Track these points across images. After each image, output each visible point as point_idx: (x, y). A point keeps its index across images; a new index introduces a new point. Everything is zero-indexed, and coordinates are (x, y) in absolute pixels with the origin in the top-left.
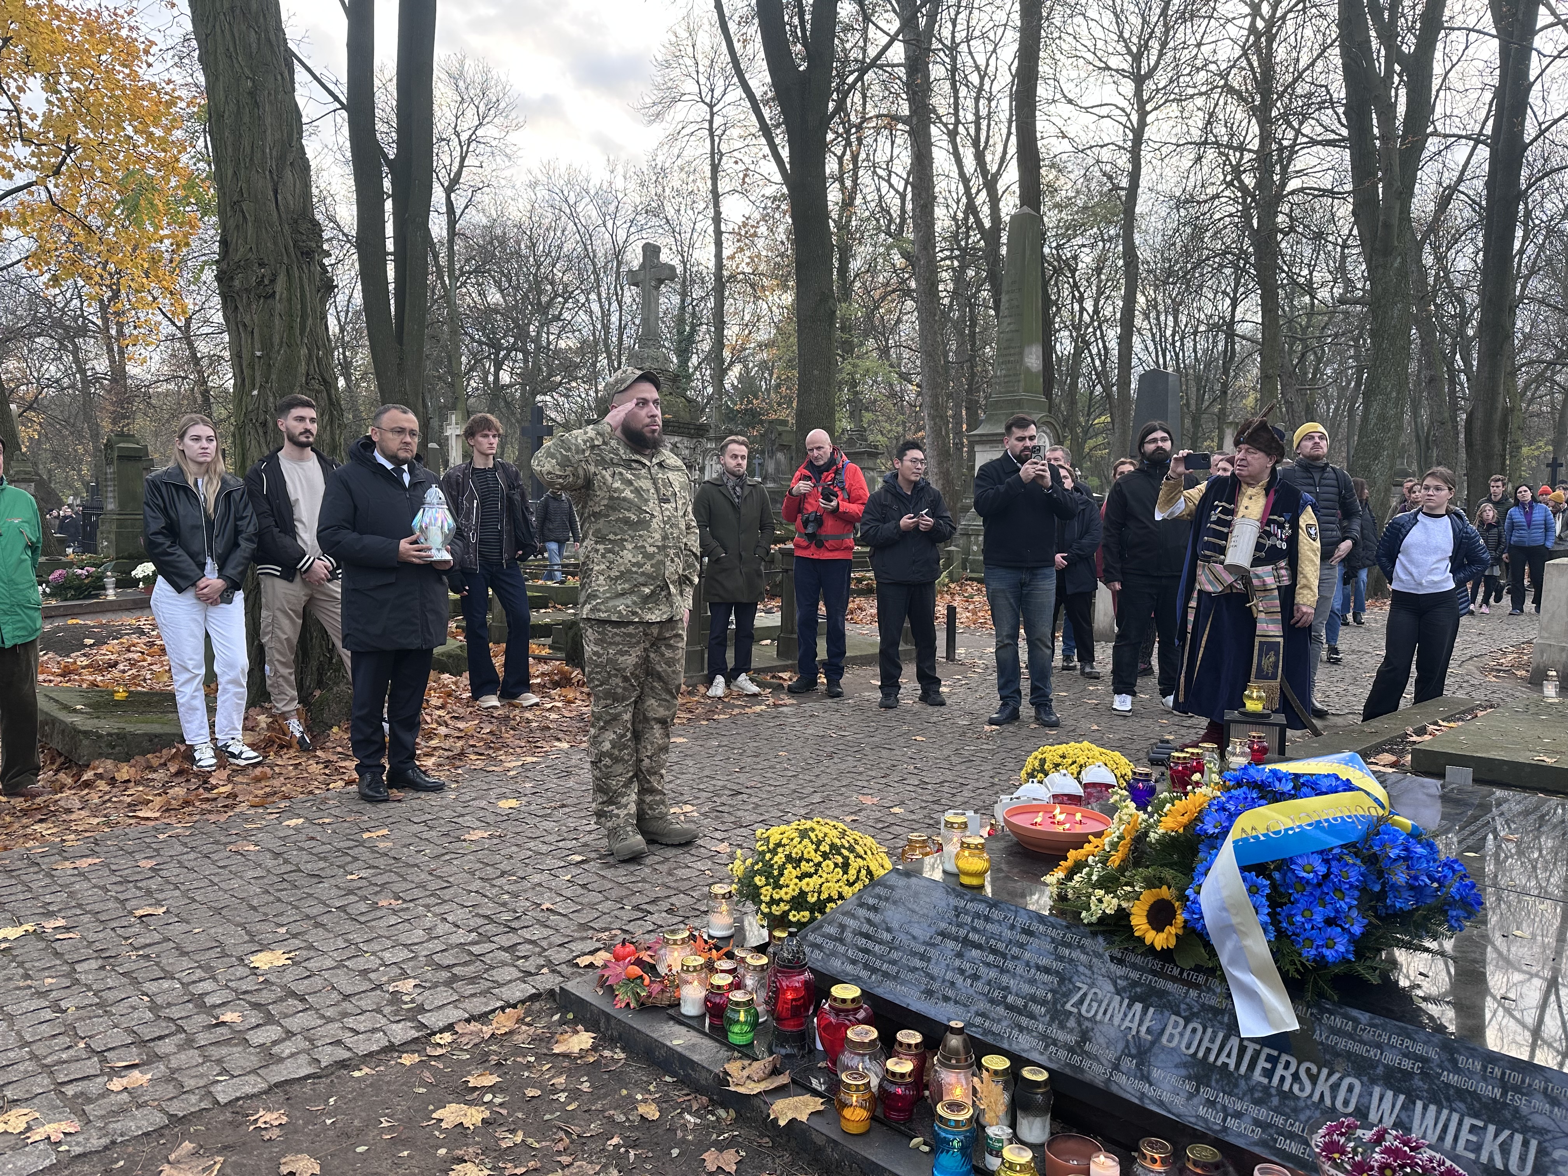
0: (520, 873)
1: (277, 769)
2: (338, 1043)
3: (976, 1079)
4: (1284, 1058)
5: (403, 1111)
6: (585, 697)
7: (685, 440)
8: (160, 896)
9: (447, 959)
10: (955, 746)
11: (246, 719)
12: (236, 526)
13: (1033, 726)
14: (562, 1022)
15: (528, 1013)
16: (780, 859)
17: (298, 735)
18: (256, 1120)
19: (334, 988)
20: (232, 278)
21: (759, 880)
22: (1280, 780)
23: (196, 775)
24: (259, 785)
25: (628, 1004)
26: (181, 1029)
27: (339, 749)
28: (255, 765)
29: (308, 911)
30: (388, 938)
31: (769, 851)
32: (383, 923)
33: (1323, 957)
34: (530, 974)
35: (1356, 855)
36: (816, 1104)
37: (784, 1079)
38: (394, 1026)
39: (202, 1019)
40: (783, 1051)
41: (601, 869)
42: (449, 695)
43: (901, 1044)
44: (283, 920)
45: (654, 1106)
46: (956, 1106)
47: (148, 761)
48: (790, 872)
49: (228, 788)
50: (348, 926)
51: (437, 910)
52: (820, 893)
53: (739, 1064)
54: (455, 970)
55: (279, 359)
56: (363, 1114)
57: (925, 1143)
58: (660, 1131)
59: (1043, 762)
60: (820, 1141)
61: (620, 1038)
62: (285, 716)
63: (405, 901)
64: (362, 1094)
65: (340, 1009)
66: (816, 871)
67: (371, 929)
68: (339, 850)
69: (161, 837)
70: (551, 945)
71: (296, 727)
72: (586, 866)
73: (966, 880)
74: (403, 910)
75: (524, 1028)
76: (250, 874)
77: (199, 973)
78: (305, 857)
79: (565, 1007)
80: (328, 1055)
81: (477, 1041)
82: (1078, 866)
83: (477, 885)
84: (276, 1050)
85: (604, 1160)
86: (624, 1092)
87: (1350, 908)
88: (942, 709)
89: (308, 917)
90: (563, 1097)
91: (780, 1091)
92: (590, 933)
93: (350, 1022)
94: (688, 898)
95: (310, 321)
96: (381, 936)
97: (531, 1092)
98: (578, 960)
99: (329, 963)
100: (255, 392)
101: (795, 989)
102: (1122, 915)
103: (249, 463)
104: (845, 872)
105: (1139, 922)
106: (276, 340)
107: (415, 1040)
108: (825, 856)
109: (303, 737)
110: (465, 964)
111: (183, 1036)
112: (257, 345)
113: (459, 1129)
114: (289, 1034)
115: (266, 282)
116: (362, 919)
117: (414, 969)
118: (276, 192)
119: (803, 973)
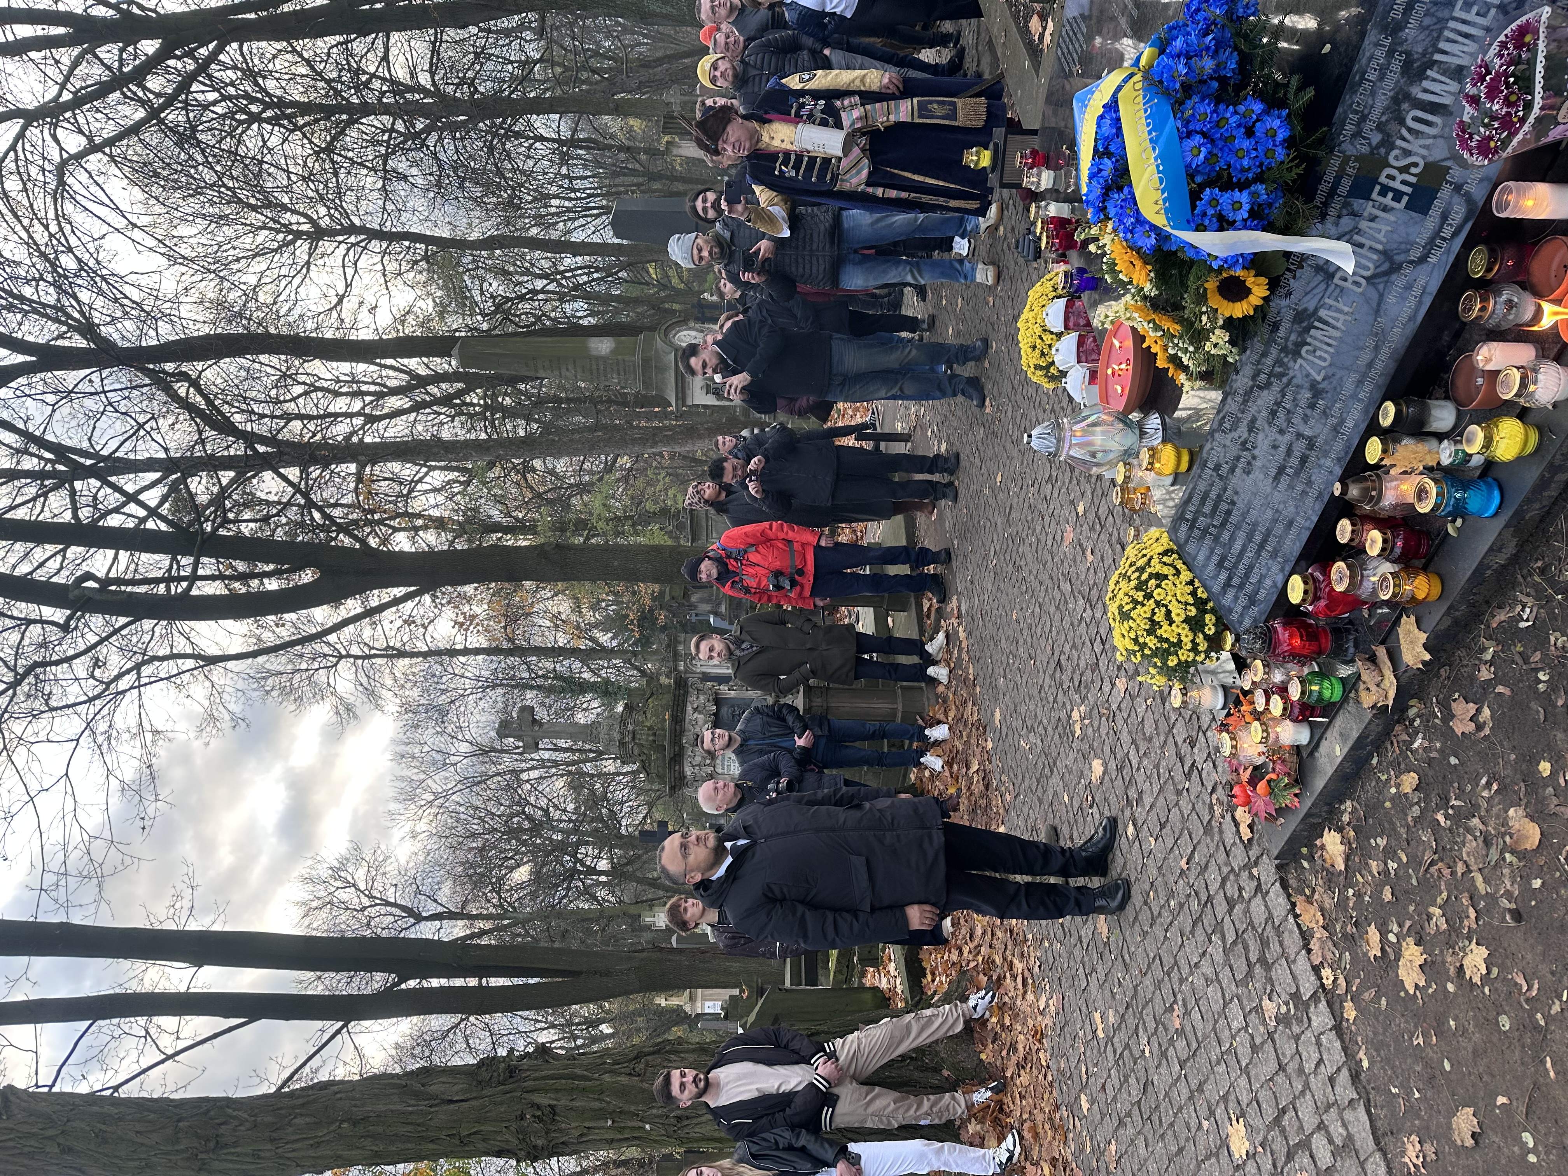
0: (1147, 887)
1: (1025, 1116)
2: (1332, 1080)
3: (1392, 472)
4: (1383, 179)
5: (1406, 1022)
7: (690, 699)
9: (1241, 967)
10: (1009, 445)
11: (971, 1145)
12: (784, 1149)
13: (986, 365)
14: (1311, 858)
15: (1302, 893)
16: (1151, 641)
17: (989, 1094)
18: (1415, 1165)
19: (1271, 1079)
20: (535, 1147)
21: (1172, 662)
22: (1100, 170)
24: (1042, 1134)
25: (1296, 795)
27: (1004, 1053)
28: (1021, 1138)
29: (1184, 1098)
30: (1216, 1022)
31: (1141, 650)
32: (1199, 1026)
33: (1285, 140)
34: (1259, 886)
35: (1182, 103)
36: (1408, 624)
37: (1381, 652)
38: (1314, 1024)
40: (1352, 650)
41: (1143, 807)
43: (1351, 540)
44: (1193, 1123)
45: (1404, 777)
46: (1421, 493)
48: (1165, 631)
50: (1202, 1058)
51: (1185, 971)
52: (1187, 604)
53: (1363, 694)
54: (1253, 958)
55: (616, 1103)
56: (1409, 1061)
57: (1454, 521)
58: (1431, 773)
59: (1038, 367)
60: (1447, 622)
61: (1331, 805)
62: (970, 1106)
63: (1175, 1002)
64: (1387, 1060)
65: (1294, 1076)
66: (1165, 606)
67: (1205, 1037)
68: (1117, 1062)
70: (1228, 863)
71: (982, 1096)
72: (1140, 822)
73: (1184, 466)
74: (1185, 1005)
75: (1316, 896)
76: (1142, 1151)
78: (1125, 1095)
79: (1295, 855)
80: (1345, 1091)
81: (1330, 944)
82: (1175, 360)
83: (1159, 931)
84: (1339, 1141)
85: (1461, 830)
86: (1388, 804)
87: (1236, 113)
89: (1191, 1098)
90: (1392, 865)
91: (1394, 656)
92: (1214, 824)
93: (1309, 1067)
94: (1178, 725)
95: (578, 1071)
96: (1214, 1029)
97: (1387, 895)
98: (1245, 839)
99: (1243, 1082)
100: (648, 1127)
101: (1291, 636)
102: (1230, 324)
104: (1166, 577)
105: (1240, 310)
106: (596, 1105)
107: (1329, 1004)
108: (1149, 596)
110: (1246, 948)
112: (601, 1123)
113: (1427, 969)
114: (1321, 1126)
115: (539, 1113)
116: (1194, 1045)
117: (1251, 1000)
118: (451, 1102)
119: (1275, 629)
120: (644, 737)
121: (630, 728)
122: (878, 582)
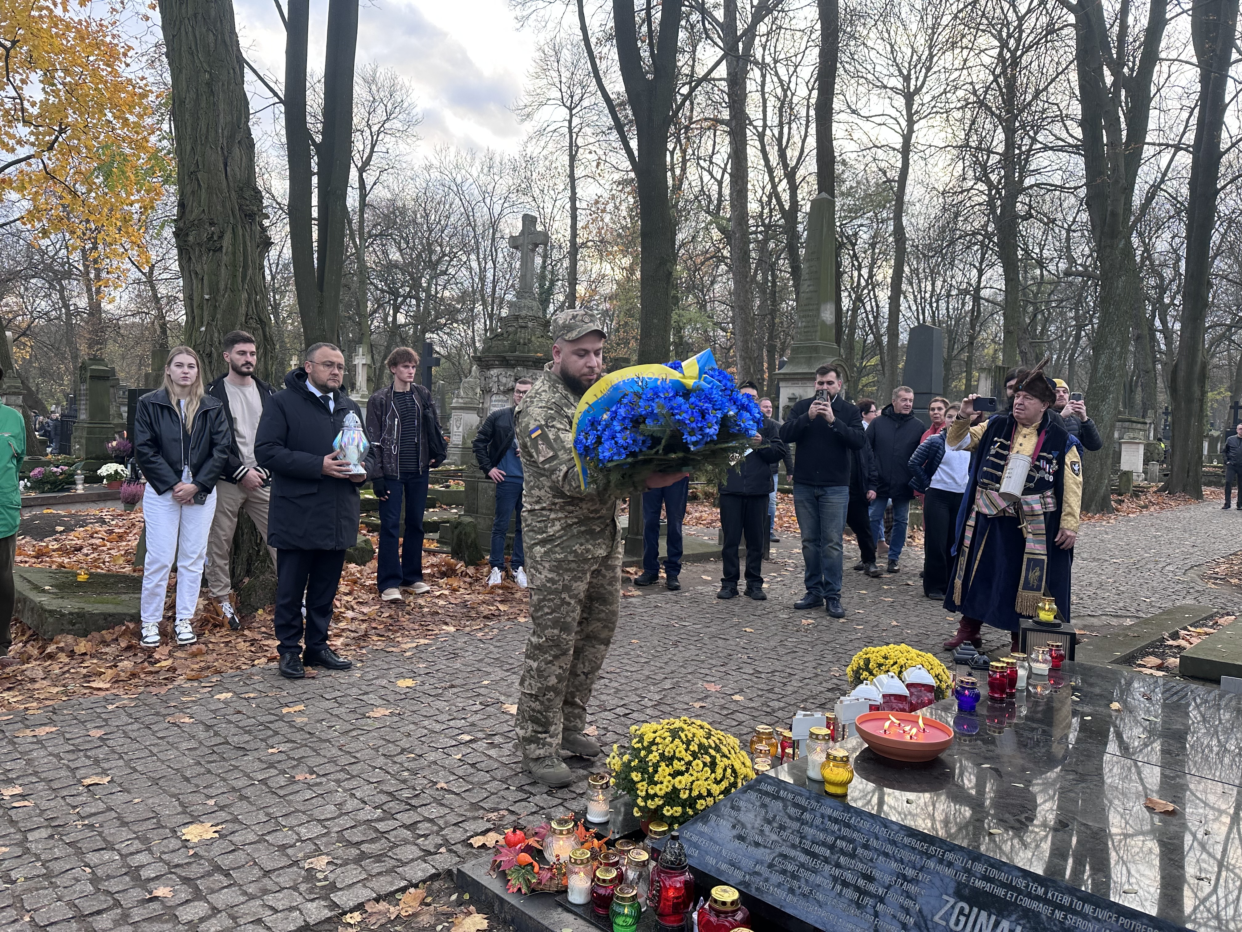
0: (418, 751)
1: (210, 645)
2: (259, 922)
6: (468, 586)
8: (106, 765)
9: (356, 836)
14: (460, 903)
15: (429, 893)
16: (654, 757)
17: (229, 616)
19: (255, 863)
20: (187, 235)
21: (635, 776)
23: (143, 650)
24: (195, 660)
25: (519, 890)
26: (117, 904)
27: (263, 629)
29: (234, 783)
30: (304, 813)
31: (644, 748)
32: (299, 797)
34: (429, 853)
38: (309, 905)
39: (137, 894)
41: (487, 749)
42: (355, 582)
44: (212, 791)
47: (103, 636)
49: (169, 663)
50: (269, 799)
51: (346, 785)
52: (691, 790)
54: (364, 847)
55: (224, 302)
59: (867, 661)
61: (513, 922)
62: (219, 600)
63: (318, 776)
65: (260, 885)
66: (687, 770)
67: (289, 803)
68: (261, 724)
69: (110, 707)
70: (447, 824)
71: (227, 609)
72: (474, 746)
73: (831, 789)
74: (317, 784)
75: (426, 908)
76: (184, 745)
77: (137, 845)
78: (234, 730)
79: (462, 887)
81: (383, 921)
83: (380, 761)
84: (202, 927)
88: (764, 603)
89: (234, 789)
92: (481, 812)
95: (250, 272)
96: (297, 811)
98: (472, 841)
99: (252, 837)
100: (203, 329)
101: (677, 888)
104: (713, 771)
106: (222, 286)
107: (328, 920)
108: (695, 755)
109: (233, 618)
110: (372, 841)
111: (119, 911)
112: (206, 290)
114: (215, 911)
115: (215, 238)
116: (281, 793)
117: (327, 845)
118: (226, 165)
119: (683, 874)
120: (522, 335)
121: (530, 324)
122: (653, 529)
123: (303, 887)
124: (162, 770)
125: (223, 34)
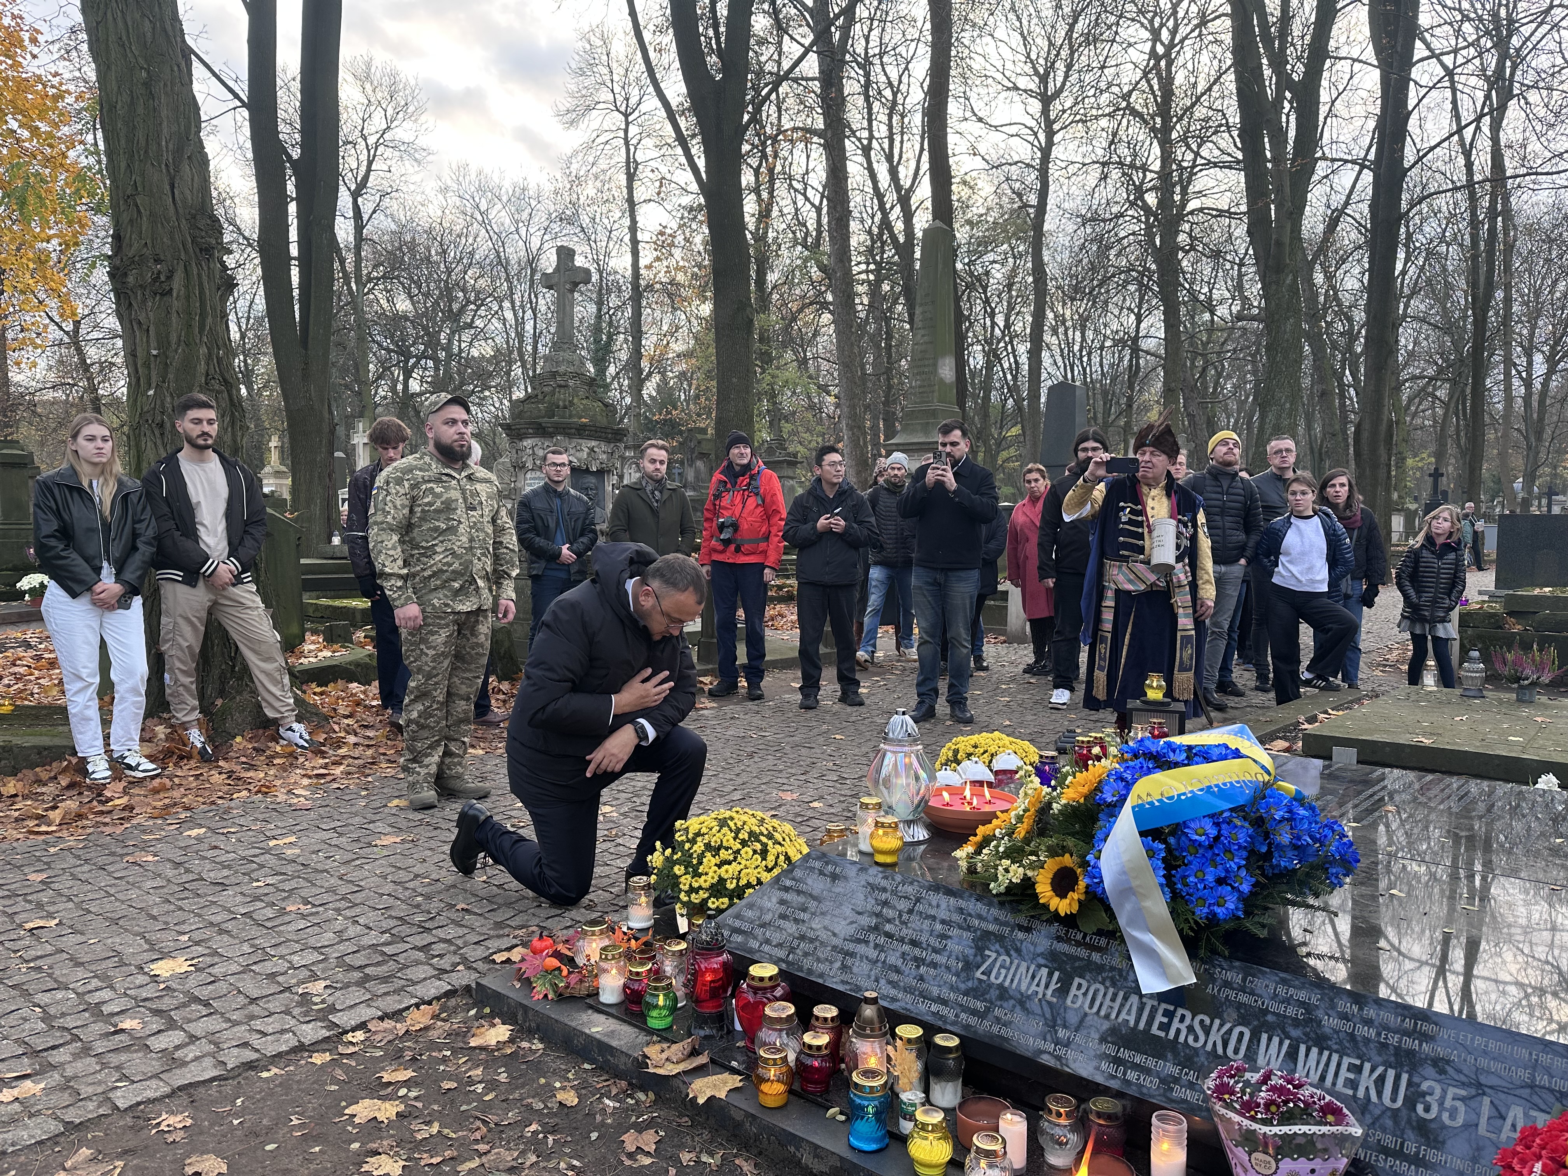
0: (434, 876)
1: (176, 780)
2: (245, 1045)
3: (889, 1047)
4: (1180, 1011)
5: (314, 1109)
7: (603, 444)
8: (51, 909)
9: (359, 960)
10: (872, 743)
11: (143, 730)
12: (134, 529)
13: (949, 723)
14: (479, 1017)
15: (443, 1009)
16: (699, 847)
17: (199, 745)
18: (159, 1124)
19: (240, 992)
20: (125, 275)
21: (678, 870)
22: (1174, 751)
23: (89, 788)
24: (157, 797)
25: (546, 996)
26: (77, 1038)
27: (243, 759)
28: (153, 778)
29: (213, 919)
30: (297, 942)
31: (688, 841)
32: (292, 927)
33: (1215, 914)
34: (446, 972)
35: (1245, 818)
36: (735, 1081)
37: (703, 1059)
38: (304, 1027)
39: (99, 1028)
40: (702, 1033)
42: (358, 704)
43: (817, 1018)
44: (186, 928)
45: (572, 1093)
46: (870, 1074)
47: (36, 774)
48: (710, 860)
49: (124, 801)
50: (255, 931)
51: (348, 913)
52: (738, 879)
53: (658, 1047)
54: (368, 971)
56: (273, 1113)
57: (841, 1113)
58: (579, 1117)
59: (956, 752)
60: (738, 1116)
61: (538, 1029)
62: (185, 726)
63: (314, 906)
64: (271, 1093)
65: (246, 1012)
66: (735, 858)
67: (279, 933)
68: (244, 858)
69: (52, 850)
70: (466, 944)
71: (196, 738)
73: (880, 858)
74: (312, 914)
75: (440, 1023)
76: (149, 884)
77: (95, 983)
78: (208, 866)
79: (482, 1002)
80: (234, 1058)
81: (391, 1038)
82: (986, 841)
84: (178, 1054)
85: (522, 1147)
86: (543, 1081)
87: (1239, 868)
89: (212, 924)
90: (479, 1088)
91: (700, 1071)
92: (507, 930)
93: (257, 1024)
94: (607, 895)
95: (209, 320)
96: (289, 941)
97: (447, 1085)
98: (494, 957)
99: (235, 968)
100: (151, 392)
101: (714, 971)
102: (1028, 884)
103: (145, 465)
104: (764, 859)
105: (1044, 889)
106: (174, 338)
107: (326, 1039)
108: (744, 843)
109: (204, 748)
110: (378, 964)
111: (79, 1044)
112: (153, 344)
113: (374, 1123)
114: (193, 1038)
115: (163, 278)
116: (269, 924)
117: (324, 971)
118: (172, 187)
119: (721, 954)
120: (561, 397)
121: (571, 383)
122: (728, 626)
123: (296, 1011)
124: (122, 909)
125: (162, 21)
